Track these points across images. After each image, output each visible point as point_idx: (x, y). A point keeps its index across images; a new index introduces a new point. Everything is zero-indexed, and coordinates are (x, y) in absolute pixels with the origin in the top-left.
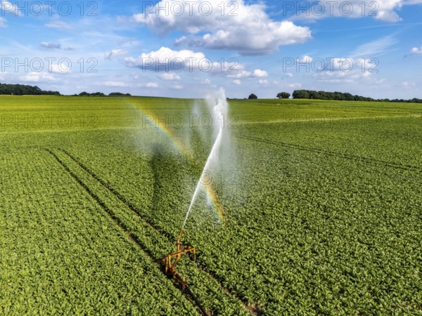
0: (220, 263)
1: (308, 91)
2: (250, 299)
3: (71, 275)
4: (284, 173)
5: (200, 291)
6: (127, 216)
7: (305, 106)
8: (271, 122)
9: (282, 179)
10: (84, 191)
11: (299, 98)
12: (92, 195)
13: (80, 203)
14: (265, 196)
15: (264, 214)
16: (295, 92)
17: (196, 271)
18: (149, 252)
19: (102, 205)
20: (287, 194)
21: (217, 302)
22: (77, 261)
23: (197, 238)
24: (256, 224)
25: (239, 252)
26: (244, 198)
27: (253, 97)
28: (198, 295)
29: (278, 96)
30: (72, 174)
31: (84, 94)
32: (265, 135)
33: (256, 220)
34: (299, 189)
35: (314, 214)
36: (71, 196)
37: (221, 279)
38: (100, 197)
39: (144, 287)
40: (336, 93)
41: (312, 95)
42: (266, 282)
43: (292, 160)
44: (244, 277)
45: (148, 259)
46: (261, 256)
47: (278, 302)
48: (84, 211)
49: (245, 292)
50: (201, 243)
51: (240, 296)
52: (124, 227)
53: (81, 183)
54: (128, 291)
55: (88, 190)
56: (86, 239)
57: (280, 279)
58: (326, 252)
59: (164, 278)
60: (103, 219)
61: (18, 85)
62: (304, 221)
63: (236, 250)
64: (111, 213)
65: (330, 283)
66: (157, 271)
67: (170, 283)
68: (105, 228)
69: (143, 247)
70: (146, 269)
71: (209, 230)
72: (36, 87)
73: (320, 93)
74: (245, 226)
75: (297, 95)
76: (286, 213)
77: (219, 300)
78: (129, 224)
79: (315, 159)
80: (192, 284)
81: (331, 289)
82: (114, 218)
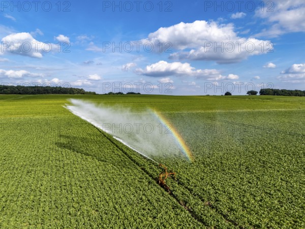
0: (190, 183)
1: (272, 90)
2: (206, 199)
3: (112, 182)
4: (241, 142)
5: (178, 193)
6: (139, 159)
7: (269, 100)
8: (238, 111)
9: (238, 145)
10: (115, 146)
11: (265, 94)
12: (120, 149)
13: (113, 152)
14: (224, 154)
15: (221, 163)
16: (261, 90)
17: (177, 185)
18: (151, 176)
19: (126, 153)
20: (240, 153)
21: (187, 198)
22: (114, 176)
23: (178, 171)
24: (215, 167)
25: (202, 179)
26: (210, 154)
27: (228, 94)
28: (177, 195)
29: (248, 93)
30: (107, 138)
31: (110, 93)
32: (232, 119)
33: (216, 166)
34: (249, 151)
35: (255, 164)
36: (108, 148)
37: (191, 190)
38: (124, 150)
39: (149, 189)
40: (296, 91)
41: (276, 93)
42: (216, 193)
43: (249, 135)
44: (203, 190)
45: (150, 178)
46: (215, 182)
47: (221, 201)
48: (116, 156)
49: (203, 196)
50: (181, 173)
51: (201, 198)
52: (138, 164)
53: (113, 142)
54: (140, 190)
55: (117, 146)
56: (118, 168)
57: (225, 192)
58: (257, 183)
59: (159, 187)
60: (126, 159)
61: (71, 88)
62: (247, 168)
63: (201, 178)
64: (130, 158)
65: (255, 196)
66: (156, 184)
67: (162, 189)
68: (127, 164)
69: (147, 173)
70: (149, 183)
71: (186, 168)
72: (82, 89)
73: (283, 91)
74: (208, 168)
75: (263, 92)
76: (236, 163)
77: (188, 197)
78: (140, 163)
79: (266, 134)
80: (174, 190)
81: (254, 199)
82: (132, 160)
